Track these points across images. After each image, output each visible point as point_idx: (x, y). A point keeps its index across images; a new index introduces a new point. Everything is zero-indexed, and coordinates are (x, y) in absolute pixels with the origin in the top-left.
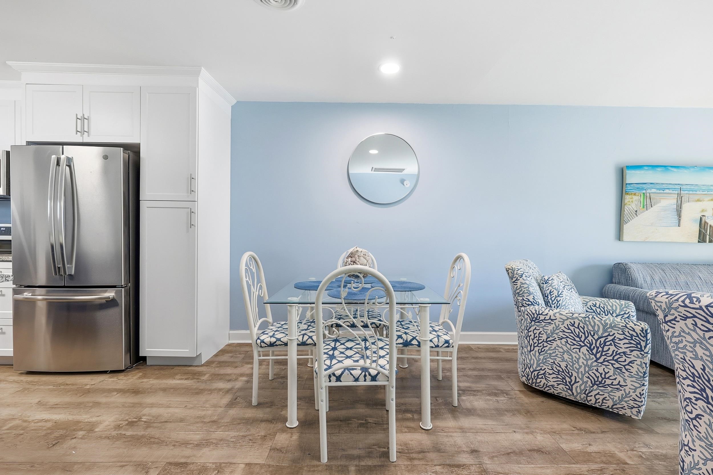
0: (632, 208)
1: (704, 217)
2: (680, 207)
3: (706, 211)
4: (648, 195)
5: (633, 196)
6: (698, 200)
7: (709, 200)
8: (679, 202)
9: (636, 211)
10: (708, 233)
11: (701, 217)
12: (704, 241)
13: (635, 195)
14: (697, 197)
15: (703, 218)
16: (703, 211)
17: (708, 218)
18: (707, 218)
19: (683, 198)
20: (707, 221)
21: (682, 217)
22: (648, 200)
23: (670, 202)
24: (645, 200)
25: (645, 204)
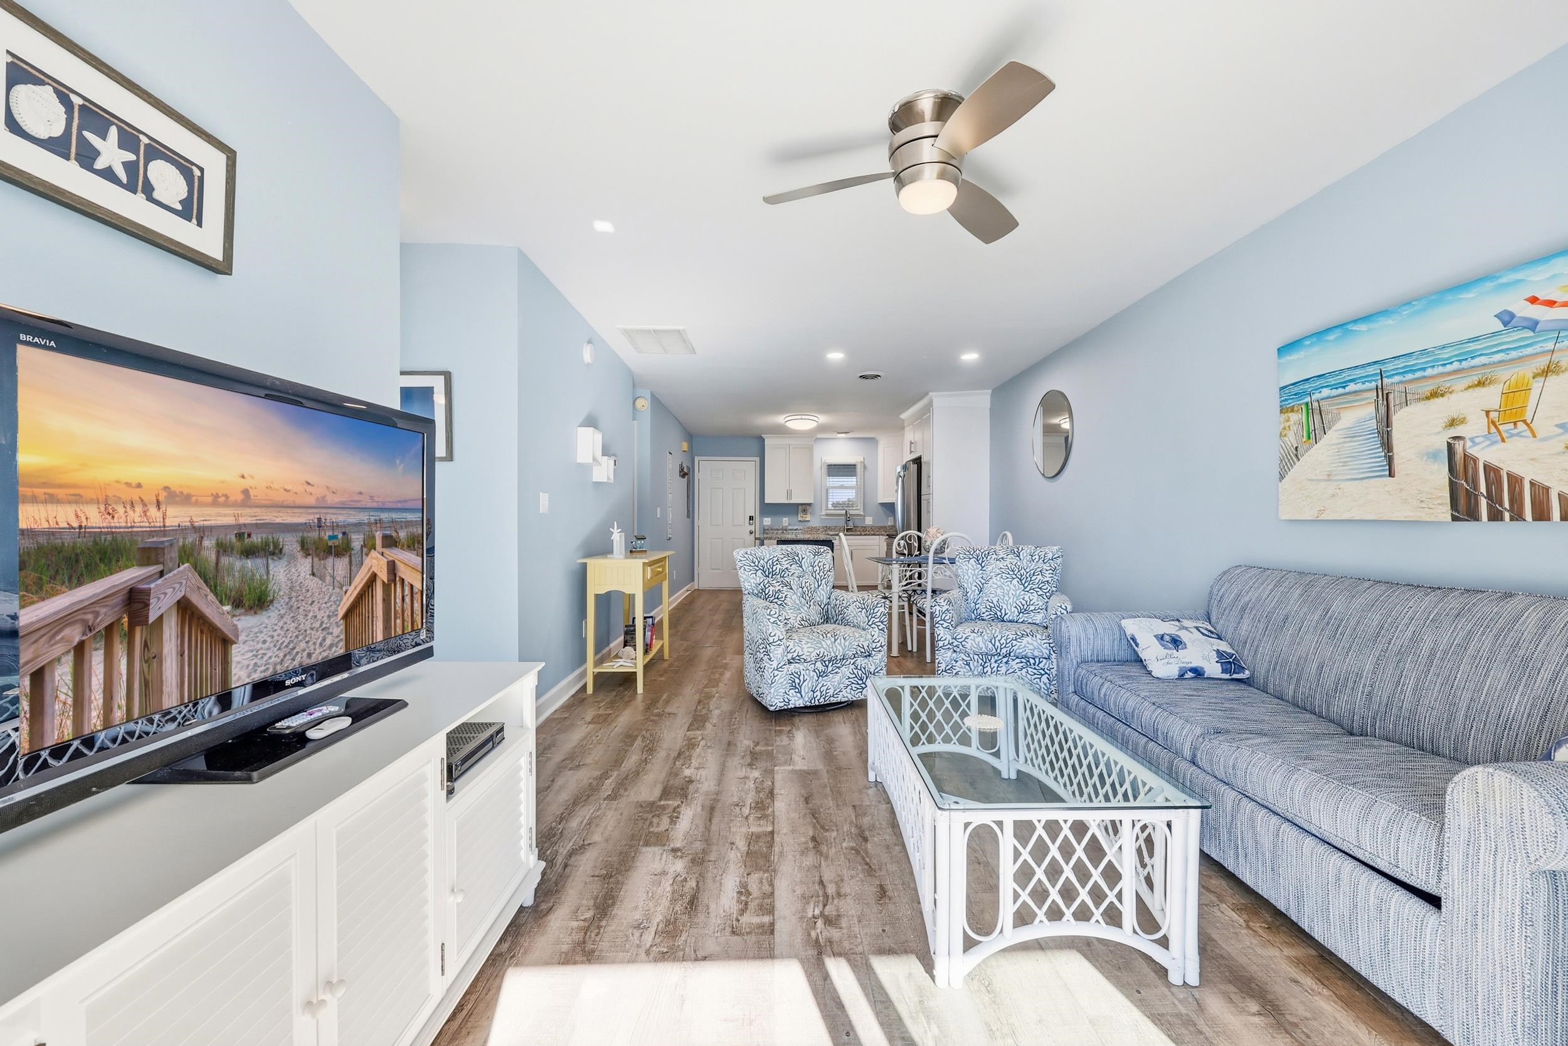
0: (1285, 443)
1: (1461, 442)
2: (1384, 424)
3: (1463, 421)
4: (1315, 405)
5: (1290, 414)
6: (1434, 395)
7: (1469, 387)
8: (1383, 410)
9: (1297, 448)
10: (1483, 488)
11: (1449, 445)
12: (1472, 515)
13: (1292, 411)
14: (1427, 387)
15: (1459, 447)
16: (1452, 423)
17: (1475, 444)
18: (1469, 444)
19: (1391, 396)
20: (1473, 451)
21: (1395, 450)
22: (1317, 418)
23: (1364, 413)
24: (1311, 418)
25: (1312, 428)
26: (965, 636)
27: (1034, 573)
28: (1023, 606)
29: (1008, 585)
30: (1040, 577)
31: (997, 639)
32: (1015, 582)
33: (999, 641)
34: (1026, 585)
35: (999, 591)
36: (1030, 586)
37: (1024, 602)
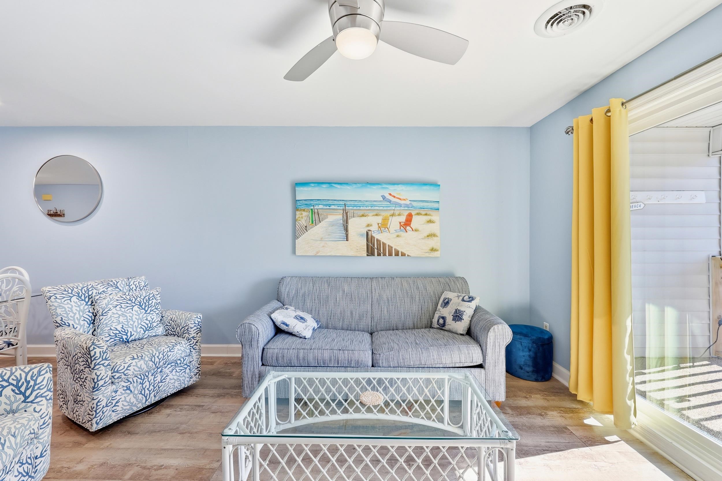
0: (302, 224)
1: (371, 232)
2: (346, 222)
3: (371, 225)
4: (316, 211)
5: (303, 212)
6: (363, 216)
7: (373, 215)
8: (345, 218)
9: (306, 227)
10: (376, 247)
11: (367, 232)
12: (373, 254)
14: (361, 213)
15: (370, 233)
16: (368, 225)
17: (374, 233)
18: (373, 233)
19: (348, 213)
20: (373, 235)
21: (349, 232)
22: (317, 216)
23: (337, 217)
24: (313, 215)
25: (314, 219)
26: (126, 366)
27: (149, 299)
28: (147, 325)
29: (130, 312)
30: (154, 301)
31: (156, 357)
32: (136, 308)
33: (158, 357)
34: (146, 309)
35: (121, 319)
36: (150, 309)
37: (147, 322)
